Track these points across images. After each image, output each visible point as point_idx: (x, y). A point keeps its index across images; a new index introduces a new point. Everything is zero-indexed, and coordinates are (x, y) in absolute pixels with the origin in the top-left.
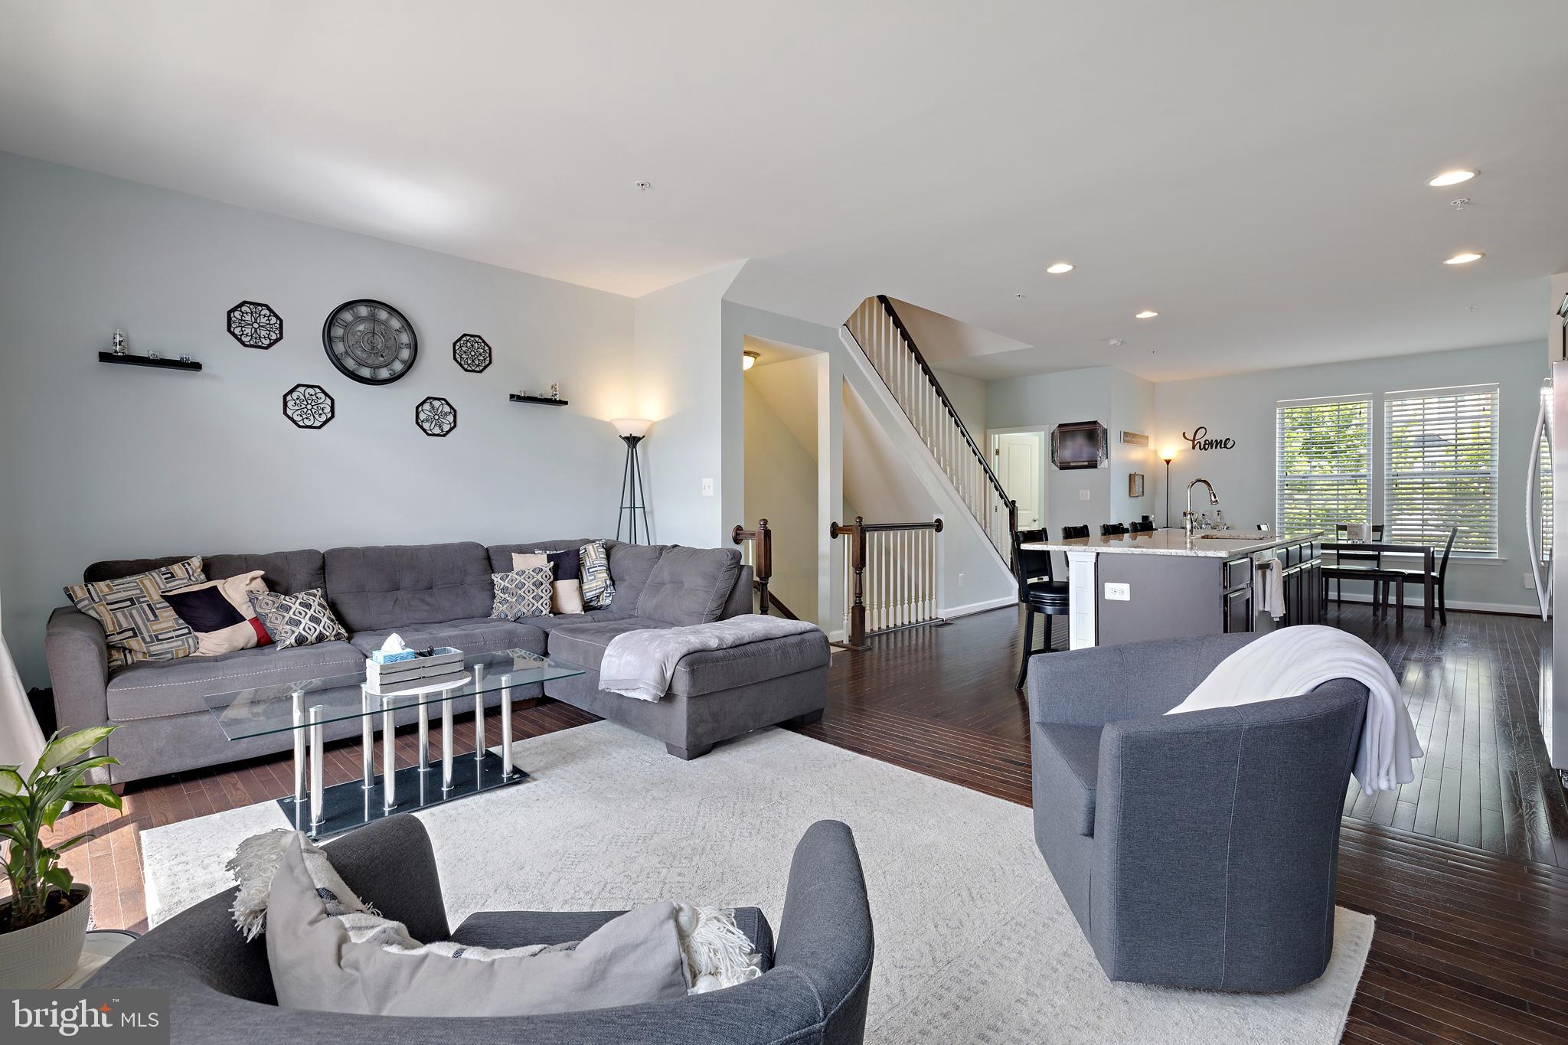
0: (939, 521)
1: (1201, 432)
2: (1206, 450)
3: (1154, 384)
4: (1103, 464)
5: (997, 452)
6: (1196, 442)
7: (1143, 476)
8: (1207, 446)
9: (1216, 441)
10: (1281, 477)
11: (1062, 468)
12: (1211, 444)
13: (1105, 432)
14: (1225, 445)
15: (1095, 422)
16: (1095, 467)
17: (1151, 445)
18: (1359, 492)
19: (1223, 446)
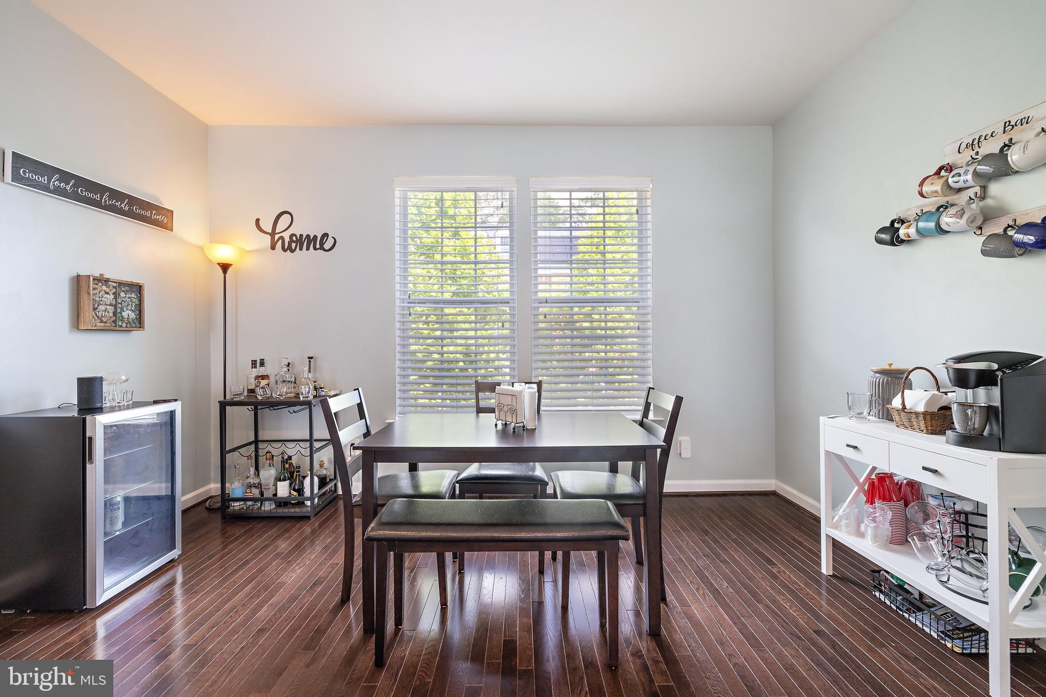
1: (284, 221)
2: (293, 251)
3: (207, 127)
6: (277, 237)
7: (140, 287)
8: (294, 245)
9: (308, 236)
10: (403, 301)
12: (301, 242)
14: (322, 244)
18: (503, 326)
19: (318, 246)
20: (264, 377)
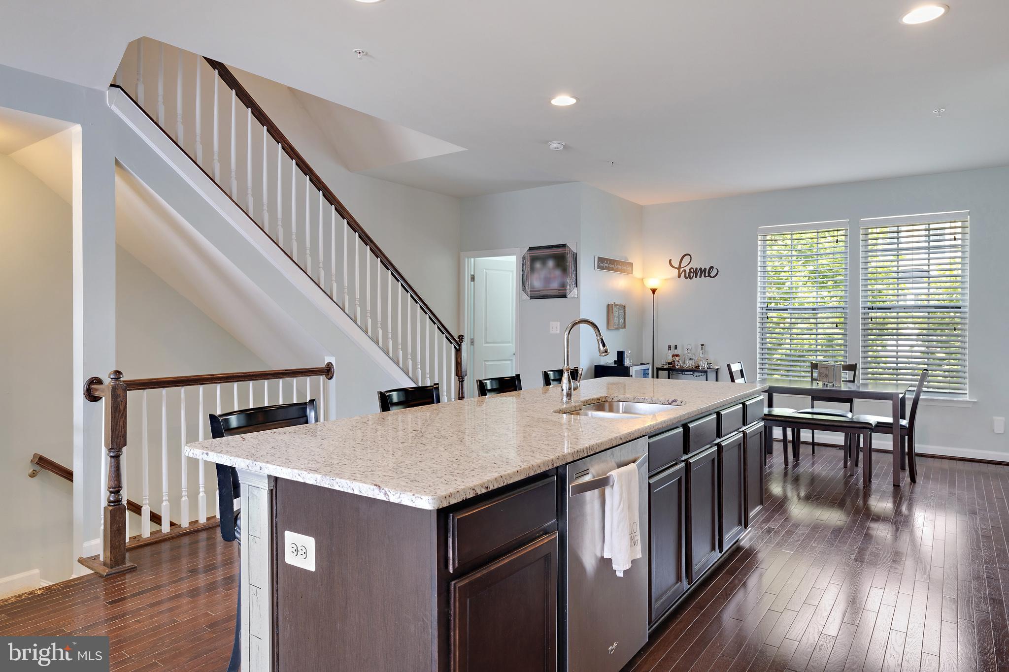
0: (330, 365)
2: (691, 278)
3: (642, 207)
4: (573, 293)
5: (473, 279)
6: (682, 270)
7: (624, 307)
8: (692, 275)
9: (701, 269)
10: (762, 308)
11: (532, 298)
12: (697, 273)
13: (575, 257)
14: (709, 273)
15: (564, 246)
16: (565, 296)
17: (637, 272)
18: (837, 326)
19: (707, 275)
20: (677, 356)
